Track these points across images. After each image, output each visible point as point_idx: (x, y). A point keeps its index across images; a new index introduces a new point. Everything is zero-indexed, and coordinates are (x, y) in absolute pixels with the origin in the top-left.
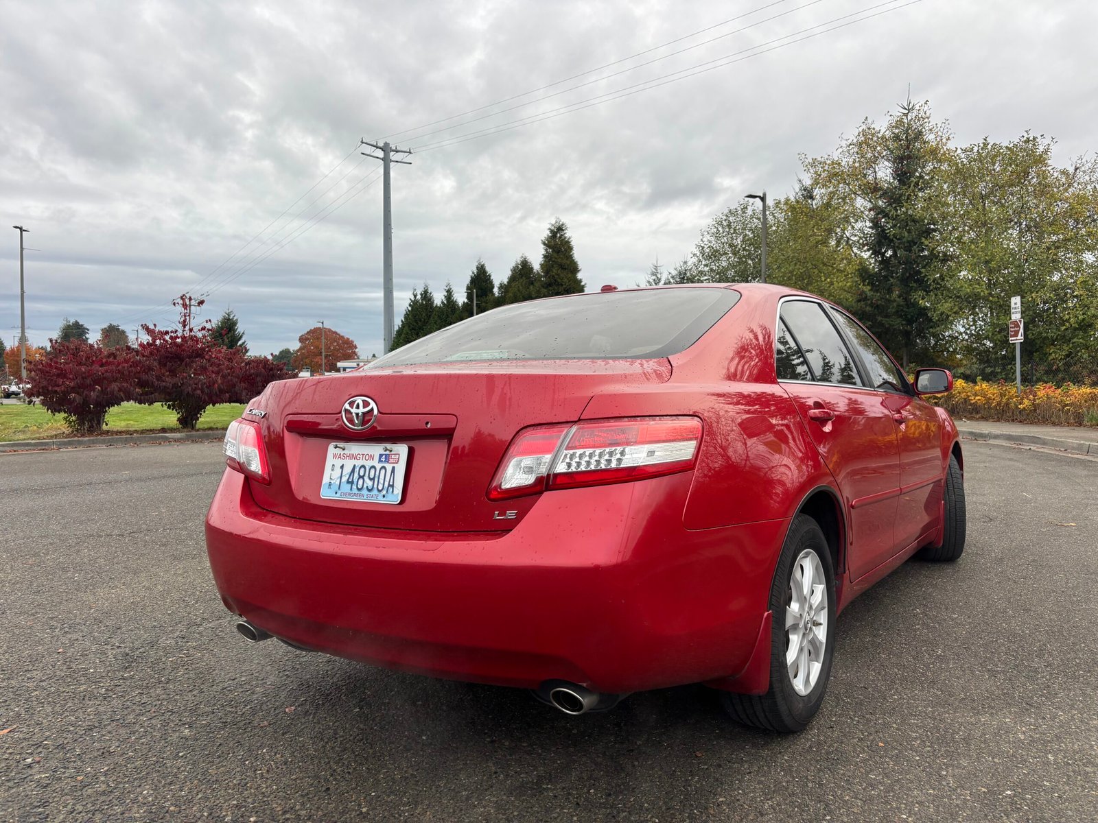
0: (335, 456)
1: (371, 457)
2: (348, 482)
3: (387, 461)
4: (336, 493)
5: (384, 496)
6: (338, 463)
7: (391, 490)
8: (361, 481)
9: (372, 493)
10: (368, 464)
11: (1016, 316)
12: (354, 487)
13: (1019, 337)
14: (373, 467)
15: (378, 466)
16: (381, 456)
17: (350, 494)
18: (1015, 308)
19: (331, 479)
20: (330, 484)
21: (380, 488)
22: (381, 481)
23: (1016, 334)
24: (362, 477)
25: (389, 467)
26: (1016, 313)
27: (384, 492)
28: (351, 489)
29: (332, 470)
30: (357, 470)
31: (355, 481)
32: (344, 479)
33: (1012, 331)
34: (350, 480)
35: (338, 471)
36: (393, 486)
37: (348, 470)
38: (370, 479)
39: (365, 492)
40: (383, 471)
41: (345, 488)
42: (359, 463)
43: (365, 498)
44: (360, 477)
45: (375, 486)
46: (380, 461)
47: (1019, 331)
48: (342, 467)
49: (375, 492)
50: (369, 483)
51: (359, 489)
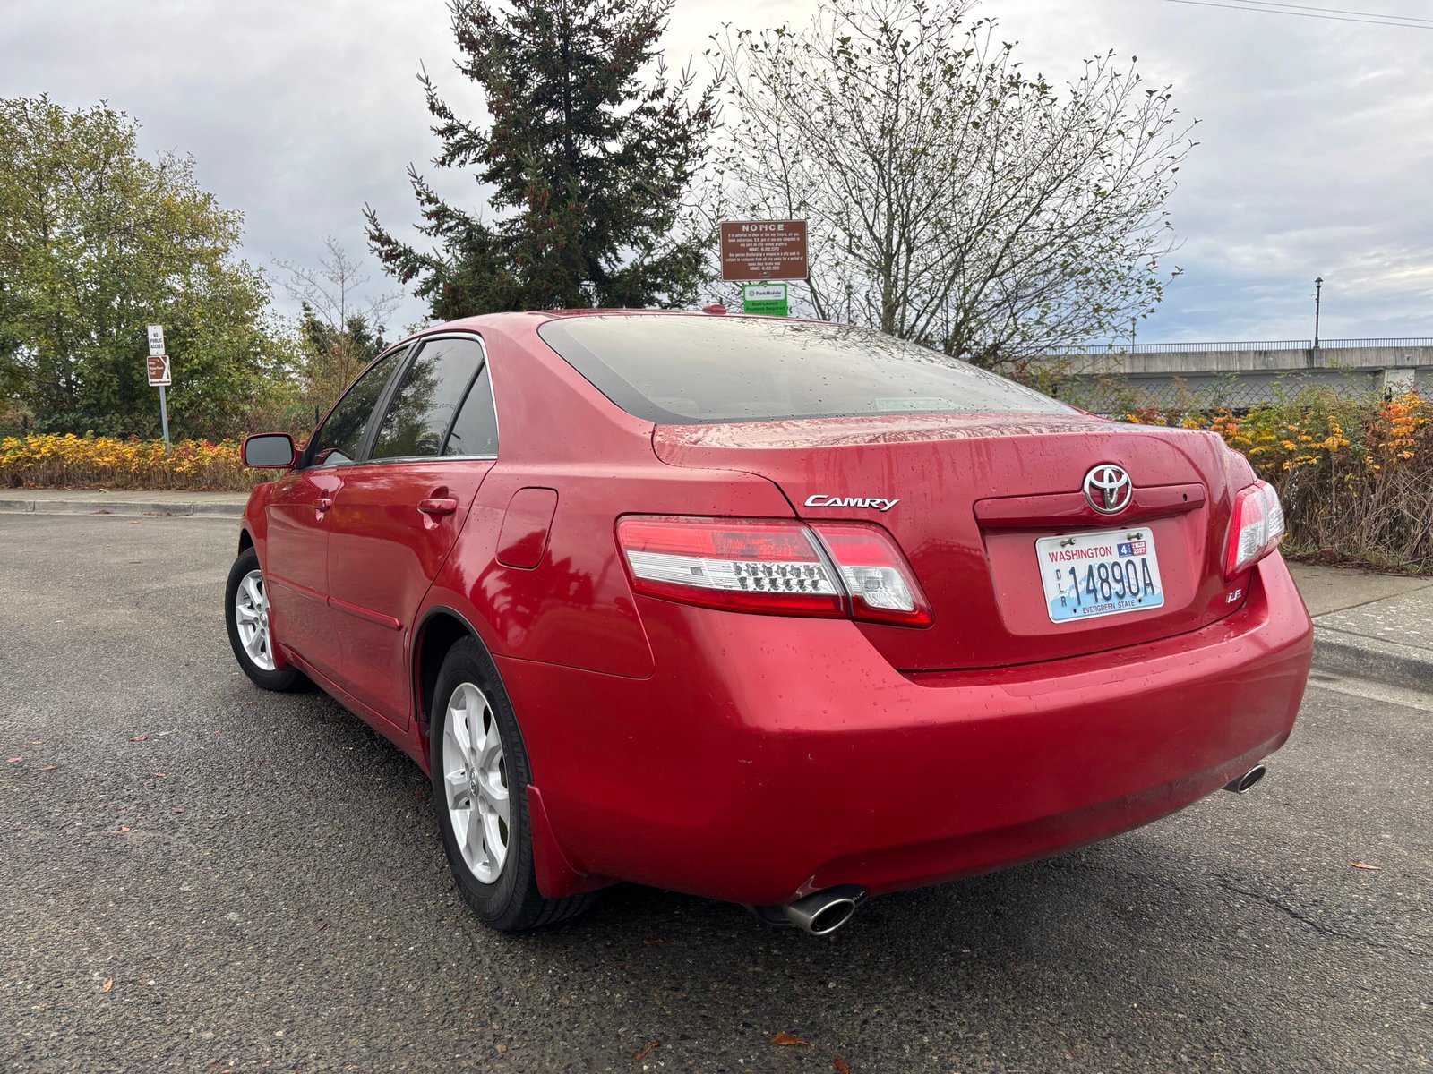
0: (1053, 557)
1: (1108, 551)
2: (1089, 591)
3: (1131, 551)
4: (1075, 611)
5: (1140, 601)
6: (1065, 566)
7: (1149, 590)
8: (1105, 586)
9: (1124, 600)
10: (1108, 560)
11: (157, 351)
12: (1100, 596)
13: (164, 378)
14: (1116, 564)
15: (1123, 561)
16: (1120, 547)
17: (1096, 608)
18: (155, 341)
19: (1062, 592)
20: (1063, 600)
21: (1135, 591)
22: (1133, 581)
23: (159, 374)
24: (1106, 580)
25: (1137, 560)
26: (157, 347)
27: (1141, 595)
28: (1097, 601)
29: (1059, 579)
30: (1095, 571)
31: (1098, 586)
32: (1082, 587)
33: (152, 371)
34: (1091, 588)
35: (1067, 581)
36: (1151, 584)
37: (1082, 573)
38: (1117, 581)
39: (1114, 600)
40: (1130, 567)
41: (1088, 600)
42: (1096, 562)
43: (1117, 608)
44: (1103, 581)
45: (1127, 590)
46: (1121, 554)
47: (163, 371)
48: (1072, 571)
49: (1128, 597)
50: (1117, 587)
51: (1107, 599)
